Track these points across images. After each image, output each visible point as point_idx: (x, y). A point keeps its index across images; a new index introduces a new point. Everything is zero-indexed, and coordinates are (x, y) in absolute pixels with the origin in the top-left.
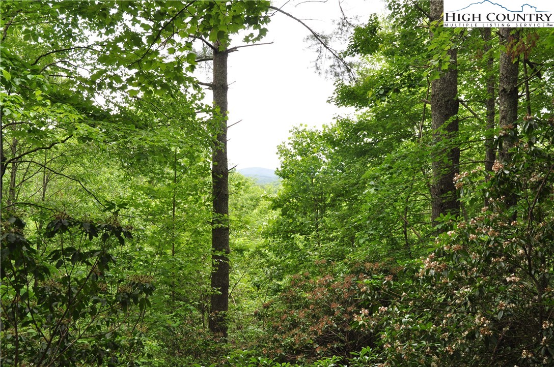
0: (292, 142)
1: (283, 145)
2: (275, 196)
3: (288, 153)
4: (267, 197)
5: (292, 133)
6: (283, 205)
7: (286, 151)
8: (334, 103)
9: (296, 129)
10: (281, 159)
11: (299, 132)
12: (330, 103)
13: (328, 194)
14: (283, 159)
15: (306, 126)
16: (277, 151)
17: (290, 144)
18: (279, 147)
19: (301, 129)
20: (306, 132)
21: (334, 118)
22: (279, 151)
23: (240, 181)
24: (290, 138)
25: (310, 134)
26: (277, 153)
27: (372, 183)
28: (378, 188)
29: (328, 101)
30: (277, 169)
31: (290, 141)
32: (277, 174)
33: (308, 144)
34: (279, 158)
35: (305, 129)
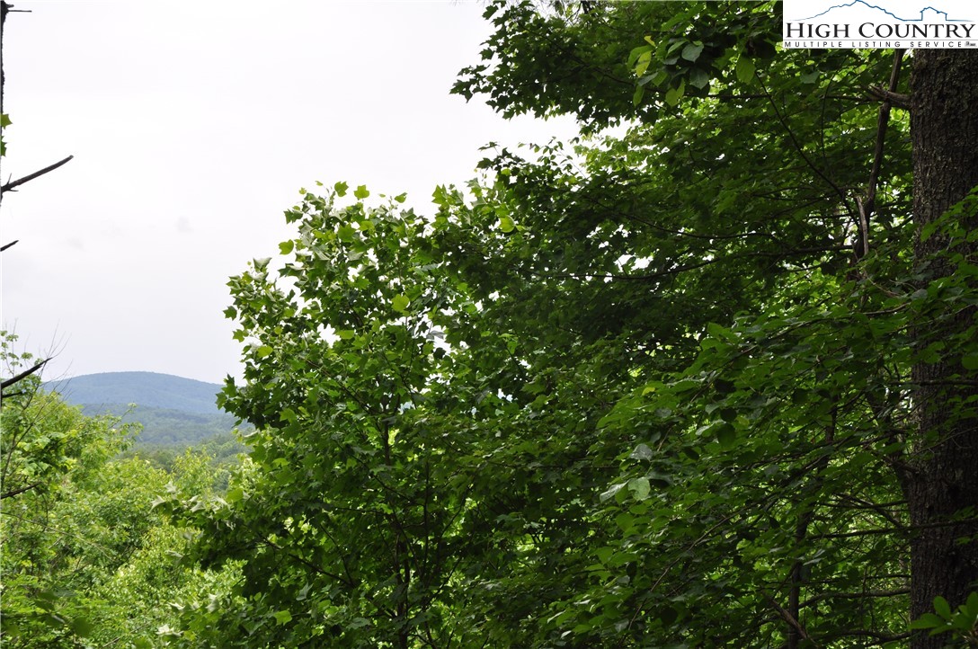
0: (299, 265)
1: (255, 275)
2: (218, 503)
3: (281, 313)
4: (180, 511)
5: (299, 222)
6: (253, 547)
7: (269, 304)
8: (488, 96)
9: (318, 205)
10: (247, 341)
11: (330, 222)
12: (468, 96)
13: (454, 500)
14: (254, 340)
15: (362, 193)
16: (230, 301)
17: (287, 271)
18: (237, 285)
19: (340, 205)
20: (360, 219)
21: (485, 164)
22: (238, 302)
23: (62, 435)
24: (286, 247)
25: (379, 229)
26: (230, 313)
27: (642, 452)
28: (666, 477)
29: (461, 89)
30: (230, 381)
31: (291, 258)
32: (229, 407)
33: (371, 274)
34: (239, 335)
35: (358, 208)
